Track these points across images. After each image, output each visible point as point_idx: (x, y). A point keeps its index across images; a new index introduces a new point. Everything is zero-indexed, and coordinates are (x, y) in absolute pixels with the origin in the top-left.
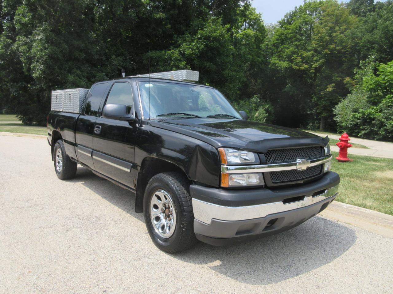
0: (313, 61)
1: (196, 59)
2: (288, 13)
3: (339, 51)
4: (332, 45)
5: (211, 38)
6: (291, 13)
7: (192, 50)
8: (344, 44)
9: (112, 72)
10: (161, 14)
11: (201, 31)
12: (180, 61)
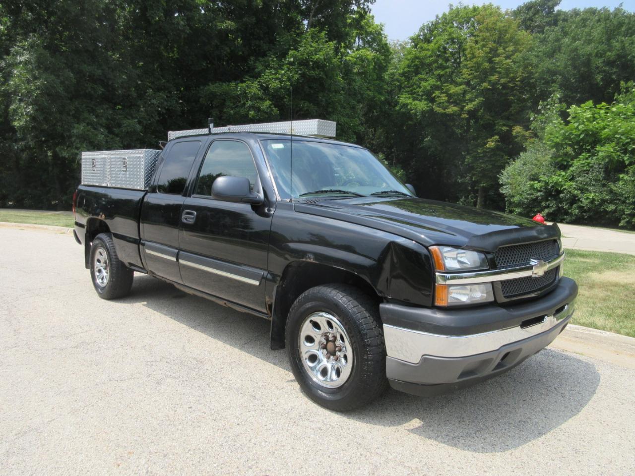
0: (466, 100)
1: (286, 96)
2: (425, 25)
3: (505, 86)
4: (493, 75)
5: (311, 63)
6: (430, 25)
7: (281, 82)
8: (512, 75)
9: (149, 117)
10: (228, 22)
11: (295, 51)
12: (261, 99)
